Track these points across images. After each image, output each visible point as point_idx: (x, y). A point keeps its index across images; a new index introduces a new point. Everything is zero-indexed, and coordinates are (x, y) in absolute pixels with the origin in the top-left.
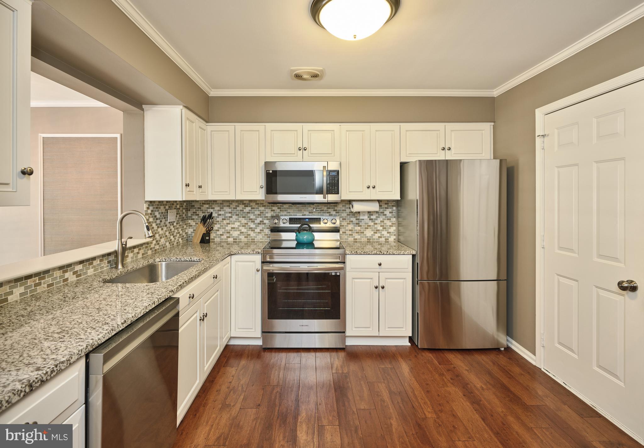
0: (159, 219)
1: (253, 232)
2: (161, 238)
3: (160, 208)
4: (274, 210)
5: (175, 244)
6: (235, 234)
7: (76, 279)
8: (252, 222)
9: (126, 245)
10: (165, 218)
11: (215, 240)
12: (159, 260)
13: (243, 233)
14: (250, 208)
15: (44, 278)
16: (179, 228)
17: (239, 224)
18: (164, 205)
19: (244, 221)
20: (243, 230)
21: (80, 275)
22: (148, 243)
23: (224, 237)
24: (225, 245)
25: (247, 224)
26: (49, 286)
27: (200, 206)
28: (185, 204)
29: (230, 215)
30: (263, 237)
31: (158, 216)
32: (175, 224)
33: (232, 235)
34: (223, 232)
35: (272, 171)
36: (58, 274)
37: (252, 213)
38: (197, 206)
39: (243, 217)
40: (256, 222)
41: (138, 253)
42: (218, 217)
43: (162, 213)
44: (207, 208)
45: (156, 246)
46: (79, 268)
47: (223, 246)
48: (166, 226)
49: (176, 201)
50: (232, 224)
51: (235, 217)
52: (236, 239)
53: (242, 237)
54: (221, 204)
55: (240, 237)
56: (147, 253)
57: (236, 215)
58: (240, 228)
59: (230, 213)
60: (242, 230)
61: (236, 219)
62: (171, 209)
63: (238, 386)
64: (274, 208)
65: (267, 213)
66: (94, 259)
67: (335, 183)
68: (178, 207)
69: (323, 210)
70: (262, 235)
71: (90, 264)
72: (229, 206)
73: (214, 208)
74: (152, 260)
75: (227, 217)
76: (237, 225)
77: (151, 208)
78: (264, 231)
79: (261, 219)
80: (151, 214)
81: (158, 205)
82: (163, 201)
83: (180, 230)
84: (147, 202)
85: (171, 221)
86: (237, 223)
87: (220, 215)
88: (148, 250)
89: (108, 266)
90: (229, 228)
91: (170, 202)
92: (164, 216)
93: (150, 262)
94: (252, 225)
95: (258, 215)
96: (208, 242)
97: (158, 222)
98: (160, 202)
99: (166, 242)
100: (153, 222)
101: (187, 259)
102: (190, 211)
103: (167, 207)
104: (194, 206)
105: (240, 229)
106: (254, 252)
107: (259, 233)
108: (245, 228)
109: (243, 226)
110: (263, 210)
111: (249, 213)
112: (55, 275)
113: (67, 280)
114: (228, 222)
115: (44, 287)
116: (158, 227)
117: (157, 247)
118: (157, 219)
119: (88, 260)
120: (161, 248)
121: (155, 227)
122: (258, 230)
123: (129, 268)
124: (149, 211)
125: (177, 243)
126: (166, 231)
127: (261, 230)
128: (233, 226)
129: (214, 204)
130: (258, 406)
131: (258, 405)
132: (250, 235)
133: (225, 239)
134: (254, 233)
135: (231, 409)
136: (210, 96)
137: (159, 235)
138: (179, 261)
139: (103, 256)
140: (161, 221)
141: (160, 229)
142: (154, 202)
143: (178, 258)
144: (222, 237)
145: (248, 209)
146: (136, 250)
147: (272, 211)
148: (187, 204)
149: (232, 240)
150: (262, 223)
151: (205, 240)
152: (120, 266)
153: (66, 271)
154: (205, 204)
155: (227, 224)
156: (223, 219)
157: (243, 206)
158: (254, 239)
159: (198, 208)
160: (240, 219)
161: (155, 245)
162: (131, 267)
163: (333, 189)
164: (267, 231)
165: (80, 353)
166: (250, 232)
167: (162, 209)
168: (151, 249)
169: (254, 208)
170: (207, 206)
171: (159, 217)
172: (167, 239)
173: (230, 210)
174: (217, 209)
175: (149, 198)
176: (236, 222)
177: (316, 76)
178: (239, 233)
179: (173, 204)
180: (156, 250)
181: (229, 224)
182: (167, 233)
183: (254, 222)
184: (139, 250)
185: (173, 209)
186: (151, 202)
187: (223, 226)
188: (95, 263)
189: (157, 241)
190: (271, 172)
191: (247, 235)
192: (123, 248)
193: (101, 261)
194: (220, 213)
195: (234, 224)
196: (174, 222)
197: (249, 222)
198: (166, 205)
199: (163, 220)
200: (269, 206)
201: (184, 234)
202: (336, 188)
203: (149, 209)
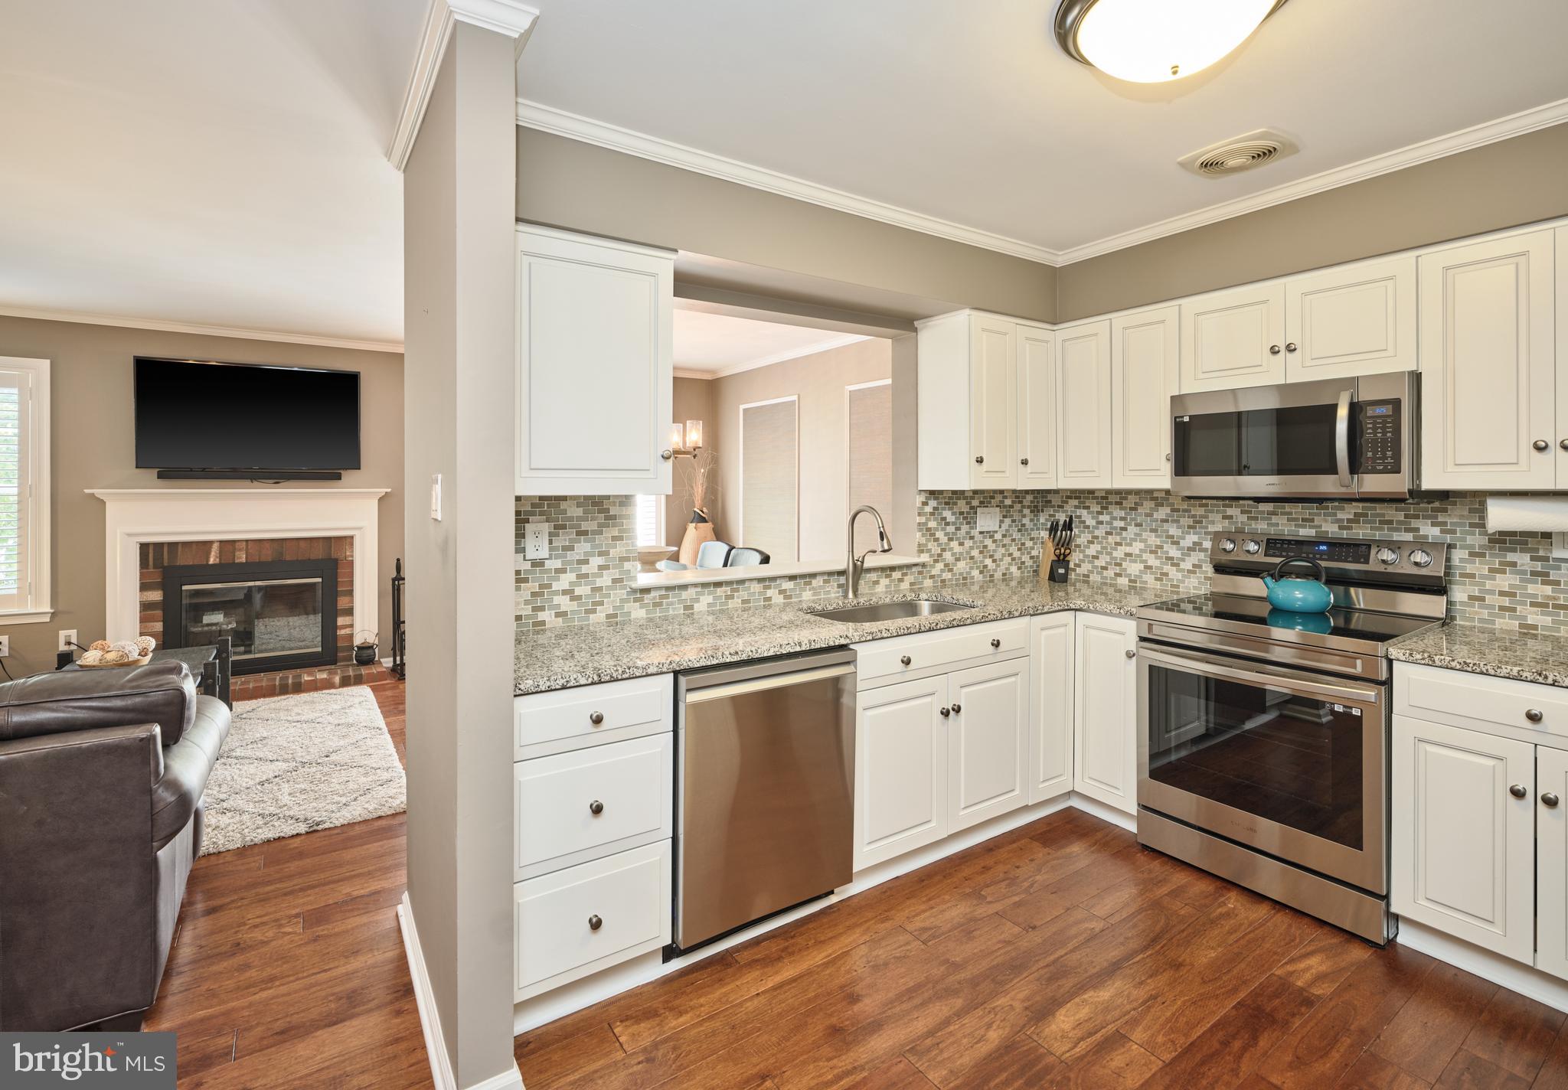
0: (954, 523)
1: (1175, 568)
2: (958, 560)
3: (956, 504)
4: (1231, 517)
5: (998, 575)
6: (1134, 568)
7: (783, 601)
8: (1173, 543)
9: (862, 562)
10: (968, 523)
11: (1091, 578)
12: (927, 598)
13: (1150, 567)
14: (1168, 510)
15: (737, 590)
16: (1011, 545)
17: (1142, 546)
18: (965, 498)
19: (1153, 540)
20: (1152, 561)
21: (790, 597)
22: (924, 565)
23: (1110, 573)
24: (1110, 591)
25: (1161, 547)
26: (744, 602)
27: (1063, 502)
28: (1029, 498)
29: (1122, 524)
30: (1200, 583)
31: (950, 518)
32: (998, 536)
33: (1125, 570)
34: (1107, 562)
35: (1190, 416)
36: (756, 587)
37: (1174, 521)
38: (1056, 500)
39: (1152, 531)
40: (1183, 543)
41: (901, 580)
42: (1098, 528)
43: (961, 513)
44: (1076, 507)
45: (944, 574)
46: (788, 585)
47: (1105, 594)
48: (972, 538)
49: (1002, 492)
50: (1127, 545)
51: (1132, 529)
52: (1135, 581)
53: (1149, 578)
54: (1103, 498)
55: (1145, 577)
56: (921, 583)
57: (1137, 525)
58: (1145, 556)
59: (1122, 519)
60: (1149, 562)
61: (1136, 534)
62: (987, 507)
63: (1026, 880)
64: (1230, 512)
65: (1213, 522)
66: (813, 575)
67: (1384, 441)
68: (1008, 502)
69: (1390, 522)
70: (1198, 578)
71: (806, 584)
72: (1121, 503)
73: (1088, 508)
74: (914, 595)
75: (1116, 528)
76: (1137, 547)
77: (933, 503)
78: (1204, 569)
79: (1195, 538)
80: (932, 514)
81: (950, 498)
82: (963, 492)
83: (1013, 549)
84: (923, 493)
85: (985, 529)
86: (1138, 543)
87: (1101, 523)
88: (925, 578)
89: (839, 592)
90: (1119, 553)
91: (982, 492)
92: (964, 518)
93: (909, 599)
94: (1174, 552)
95: (1190, 527)
96: (1064, 579)
97: (951, 529)
98: (954, 492)
99: (971, 568)
100: (936, 529)
101: (968, 603)
102: (1043, 511)
103: (975, 503)
104: (1050, 501)
105: (1144, 558)
106: (1122, 611)
107: (1189, 571)
108: (1156, 558)
109: (1151, 552)
110: (1201, 516)
111: (1166, 521)
112: (752, 589)
113: (769, 599)
114: (1118, 539)
115: (735, 603)
116: (951, 539)
117: (947, 576)
118: (947, 524)
119: (803, 576)
120: (957, 580)
121: (944, 539)
122: (1187, 565)
123: (862, 600)
124: (928, 509)
125: (1004, 575)
126: (971, 548)
127: (1194, 566)
128: (1128, 550)
129: (1088, 498)
130: (1031, 927)
131: (1032, 925)
132: (1166, 574)
133: (1111, 578)
134: (1177, 571)
135: (981, 904)
136: (1057, 266)
137: (953, 554)
138: (956, 604)
139: (830, 574)
140: (958, 529)
141: (954, 544)
142: (941, 492)
143: (954, 597)
144: (1105, 573)
145: (1163, 512)
146: (897, 575)
147: (1224, 517)
148: (1035, 498)
149: (1127, 582)
150: (1196, 547)
151: (1059, 574)
152: (851, 595)
153: (769, 587)
154: (1071, 498)
155: (1117, 544)
156: (1108, 533)
157: (1152, 504)
158: (1178, 587)
159: (1059, 506)
160: (1145, 535)
161: (942, 571)
162: (865, 599)
163: (1379, 458)
164: (1208, 569)
165: (661, 666)
166: (1167, 568)
167: (962, 505)
168: (932, 577)
169: (1178, 510)
170: (1075, 502)
171: (954, 520)
172: (975, 563)
173: (1123, 512)
174: (1096, 510)
175: (926, 484)
176: (1136, 540)
177: (1266, 152)
178: (1141, 567)
179: (993, 497)
180: (943, 581)
181: (1120, 544)
182: (975, 553)
183: (1178, 543)
184: (904, 575)
185: (993, 507)
186: (932, 493)
187: (1106, 548)
188: (816, 582)
189: (946, 565)
190: (1186, 419)
191: (1162, 574)
192: (855, 565)
193: (825, 581)
194: (1101, 518)
195: (1132, 546)
196: (996, 532)
197: (1167, 543)
198: (973, 498)
199: (965, 528)
200: (1218, 506)
201: (1025, 558)
202: (1389, 454)
203: (928, 505)
